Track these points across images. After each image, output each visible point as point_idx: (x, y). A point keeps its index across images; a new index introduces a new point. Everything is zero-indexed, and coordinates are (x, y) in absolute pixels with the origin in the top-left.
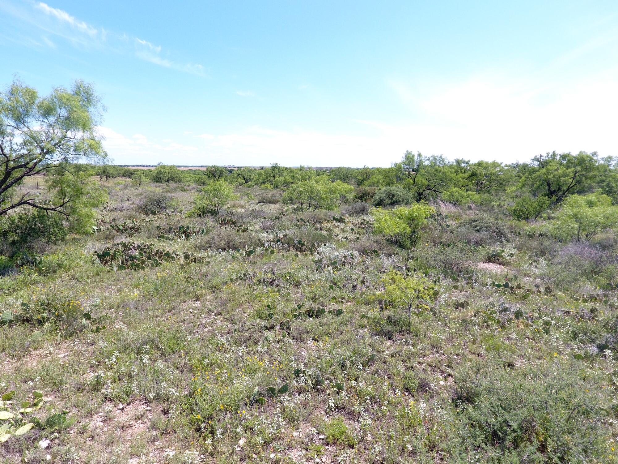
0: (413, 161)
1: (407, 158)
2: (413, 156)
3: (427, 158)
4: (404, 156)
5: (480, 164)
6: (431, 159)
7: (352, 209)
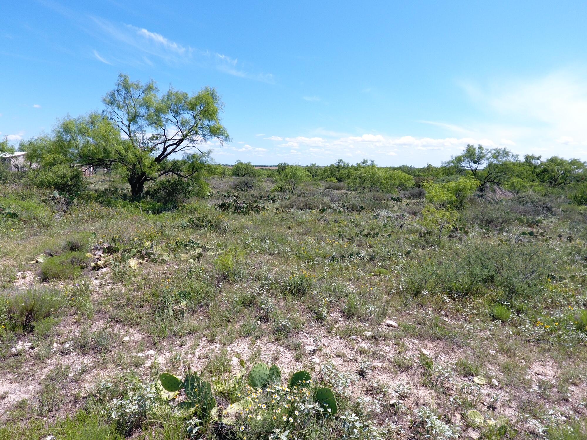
0: (474, 154)
1: (468, 151)
2: (474, 149)
3: (489, 151)
4: (465, 149)
5: (553, 160)
6: (493, 152)
7: (410, 193)
